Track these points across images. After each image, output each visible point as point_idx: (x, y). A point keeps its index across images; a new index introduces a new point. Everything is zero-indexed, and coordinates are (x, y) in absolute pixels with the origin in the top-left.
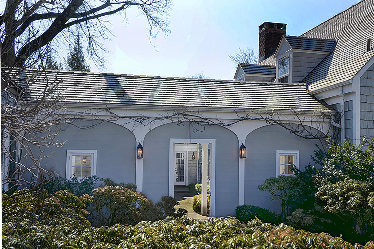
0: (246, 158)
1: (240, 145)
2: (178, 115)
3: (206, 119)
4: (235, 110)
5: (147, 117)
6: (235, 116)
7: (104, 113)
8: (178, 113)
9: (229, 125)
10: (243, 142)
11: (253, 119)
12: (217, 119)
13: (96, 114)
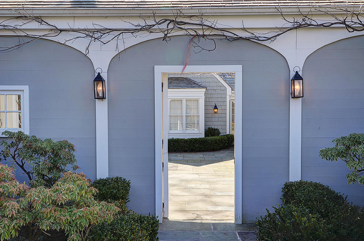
0: (303, 97)
1: (292, 74)
2: (168, 25)
3: (222, 30)
4: (279, 10)
5: (109, 29)
6: (280, 23)
7: (34, 25)
8: (166, 20)
9: (269, 39)
10: (297, 69)
11: (318, 25)
12: (244, 29)
13: (21, 28)
